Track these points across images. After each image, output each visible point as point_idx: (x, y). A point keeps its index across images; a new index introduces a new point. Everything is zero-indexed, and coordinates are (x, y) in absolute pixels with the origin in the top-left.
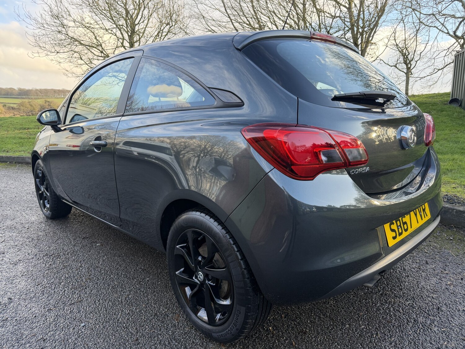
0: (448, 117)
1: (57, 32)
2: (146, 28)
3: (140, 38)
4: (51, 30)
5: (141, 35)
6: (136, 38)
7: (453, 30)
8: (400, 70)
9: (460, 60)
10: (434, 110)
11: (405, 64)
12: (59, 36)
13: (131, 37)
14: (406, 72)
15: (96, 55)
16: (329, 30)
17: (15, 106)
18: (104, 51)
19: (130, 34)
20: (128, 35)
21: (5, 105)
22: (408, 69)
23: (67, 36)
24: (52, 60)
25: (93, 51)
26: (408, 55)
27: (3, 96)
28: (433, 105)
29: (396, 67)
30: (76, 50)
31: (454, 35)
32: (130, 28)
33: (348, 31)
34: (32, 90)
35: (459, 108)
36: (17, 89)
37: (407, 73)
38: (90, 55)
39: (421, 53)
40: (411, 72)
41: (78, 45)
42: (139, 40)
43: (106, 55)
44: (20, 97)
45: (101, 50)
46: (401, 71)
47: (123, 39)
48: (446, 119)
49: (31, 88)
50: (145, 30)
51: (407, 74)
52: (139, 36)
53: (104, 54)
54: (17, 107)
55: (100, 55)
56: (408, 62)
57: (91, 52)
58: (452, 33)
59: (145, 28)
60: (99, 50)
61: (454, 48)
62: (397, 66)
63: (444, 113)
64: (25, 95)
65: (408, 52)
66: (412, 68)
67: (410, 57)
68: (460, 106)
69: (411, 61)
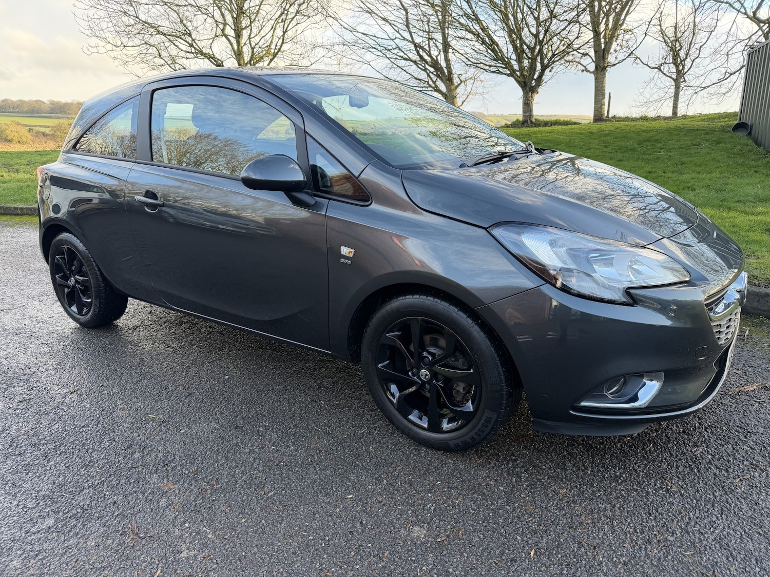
0: (724, 153)
1: (120, 13)
2: (262, 6)
3: (251, 22)
4: (113, 10)
5: (253, 17)
6: (245, 22)
7: (754, 10)
8: (665, 74)
9: (754, 62)
10: (707, 141)
11: (674, 64)
12: (125, 19)
13: (237, 21)
14: (674, 76)
15: (182, 50)
16: (552, 9)
17: (47, 130)
18: (194, 44)
19: (235, 16)
20: (233, 17)
21: (32, 130)
22: (678, 72)
23: (138, 20)
24: (115, 58)
25: (177, 43)
26: (679, 50)
27: (26, 115)
28: (707, 134)
29: (661, 70)
30: (152, 42)
32: (235, 5)
33: (584, 10)
34: (72, 104)
35: (746, 138)
36: (48, 103)
37: (676, 79)
38: (174, 51)
39: (701, 47)
40: (684, 78)
41: (154, 33)
42: (250, 25)
43: (198, 50)
44: (53, 115)
45: (190, 42)
46: (667, 76)
47: (225, 24)
48: (721, 155)
49: (69, 101)
50: (259, 9)
51: (677, 81)
52: (250, 19)
53: (195, 48)
54: (51, 133)
55: (189, 49)
56: (679, 61)
57: (174, 44)
58: (752, 15)
59: (260, 6)
60: (188, 43)
61: (757, 37)
62: (662, 68)
63: (721, 145)
64: (61, 112)
65: (680, 45)
66: (685, 71)
67: (682, 54)
68: (750, 134)
69: (684, 60)
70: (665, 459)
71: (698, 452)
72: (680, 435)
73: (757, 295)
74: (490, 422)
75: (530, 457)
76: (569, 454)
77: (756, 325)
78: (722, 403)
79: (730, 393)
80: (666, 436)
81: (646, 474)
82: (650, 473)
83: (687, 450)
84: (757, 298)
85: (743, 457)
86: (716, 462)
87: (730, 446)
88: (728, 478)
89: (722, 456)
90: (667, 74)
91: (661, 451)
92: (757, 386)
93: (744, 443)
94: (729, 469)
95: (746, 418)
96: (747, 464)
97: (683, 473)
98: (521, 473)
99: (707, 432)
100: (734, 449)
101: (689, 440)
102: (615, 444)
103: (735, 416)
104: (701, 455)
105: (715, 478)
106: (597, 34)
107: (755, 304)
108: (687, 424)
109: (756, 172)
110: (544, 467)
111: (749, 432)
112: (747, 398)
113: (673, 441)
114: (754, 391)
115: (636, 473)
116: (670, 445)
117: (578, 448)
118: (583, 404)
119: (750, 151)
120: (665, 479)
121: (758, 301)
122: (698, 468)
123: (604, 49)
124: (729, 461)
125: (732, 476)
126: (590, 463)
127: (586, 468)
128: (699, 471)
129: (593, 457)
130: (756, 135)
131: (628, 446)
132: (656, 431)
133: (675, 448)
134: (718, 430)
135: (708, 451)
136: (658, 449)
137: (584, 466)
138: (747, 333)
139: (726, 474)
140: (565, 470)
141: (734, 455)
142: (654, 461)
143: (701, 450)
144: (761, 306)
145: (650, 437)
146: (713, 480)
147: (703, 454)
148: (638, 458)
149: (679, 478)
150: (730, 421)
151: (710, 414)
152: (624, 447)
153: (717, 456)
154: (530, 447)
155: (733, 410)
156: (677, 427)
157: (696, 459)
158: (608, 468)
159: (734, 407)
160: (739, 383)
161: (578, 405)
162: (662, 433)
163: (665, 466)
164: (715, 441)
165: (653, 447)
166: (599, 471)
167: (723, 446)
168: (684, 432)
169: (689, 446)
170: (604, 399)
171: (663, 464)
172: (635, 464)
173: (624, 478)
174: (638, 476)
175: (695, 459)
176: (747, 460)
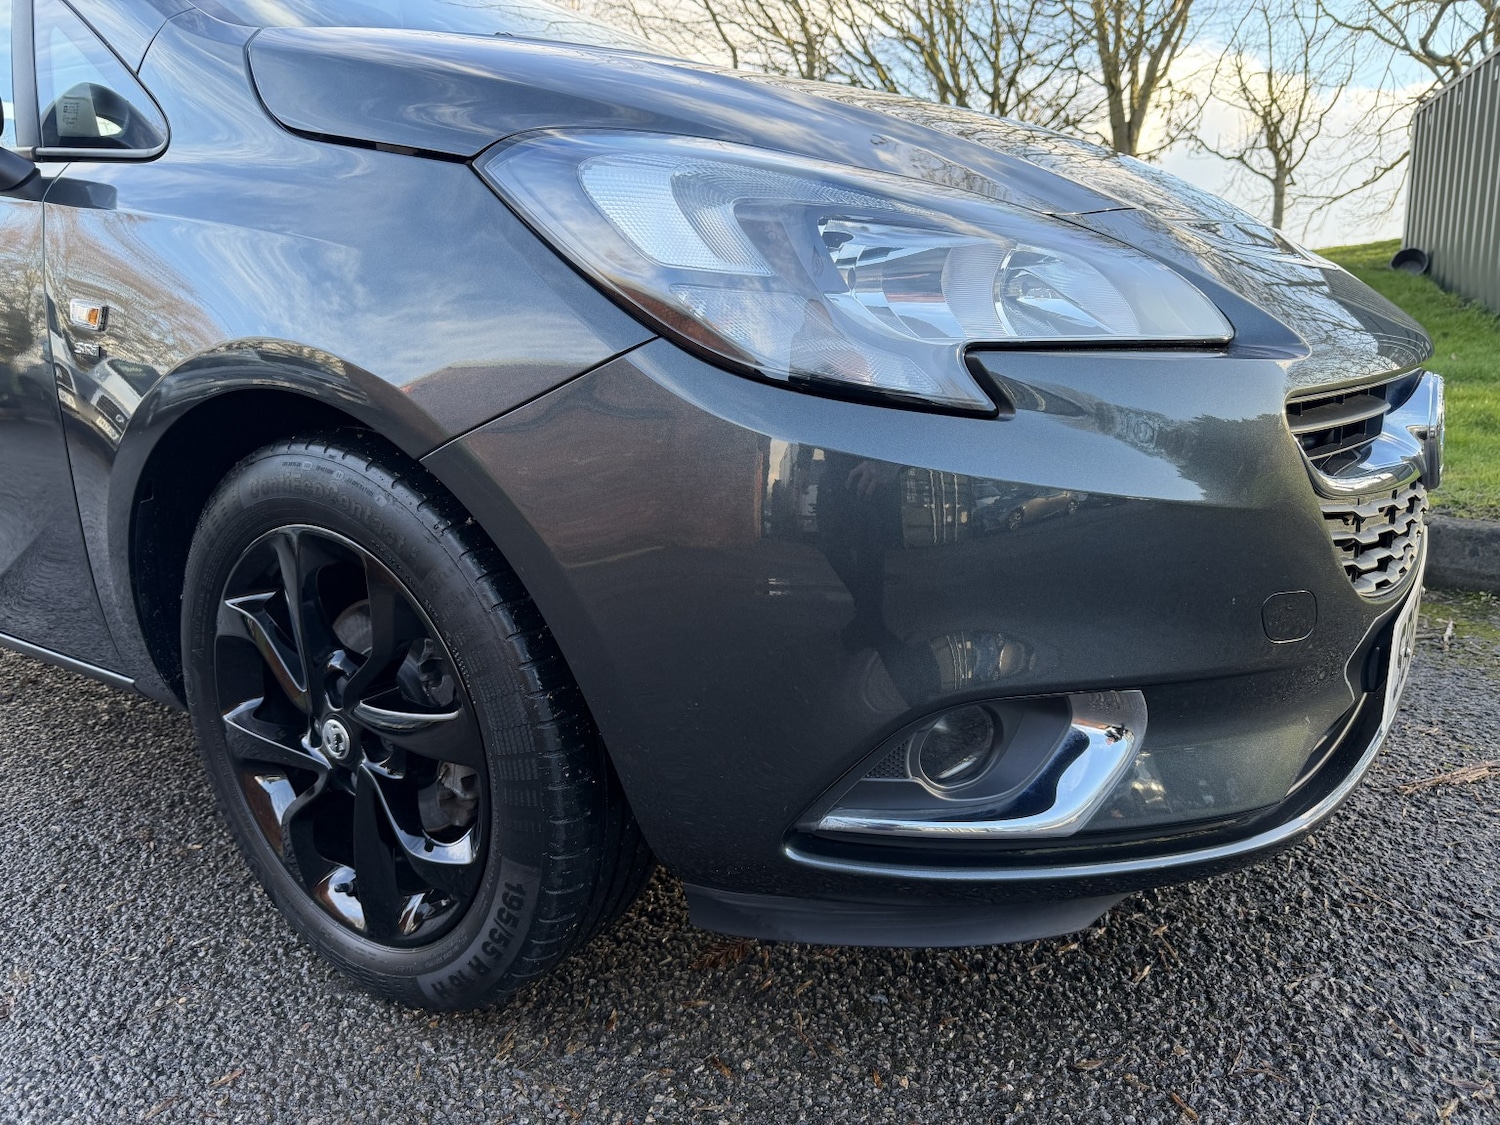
8: (1254, 171)
9: (1429, 127)
11: (1271, 150)
14: (1273, 176)
22: (1280, 165)
26: (1278, 123)
29: (1244, 162)
31: (1421, 51)
35: (1421, 278)
37: (1276, 179)
39: (1322, 114)
40: (1291, 178)
46: (1257, 173)
51: (1278, 184)
56: (1279, 143)
58: (1416, 47)
62: (1245, 158)
65: (1280, 111)
66: (1293, 162)
67: (1285, 130)
68: (1428, 271)
69: (1290, 141)
70: (1189, 1023)
71: (1308, 993)
72: (1247, 930)
73: (1469, 538)
74: (521, 902)
75: (714, 1025)
76: (857, 1009)
77: (1472, 614)
78: (1385, 822)
79: (1410, 790)
80: (1201, 935)
81: (1112, 1087)
82: (1126, 1084)
83: (1268, 986)
84: (1469, 546)
85: (1466, 1010)
86: (1370, 1033)
87: (1417, 970)
88: (1413, 1098)
89: (1389, 1007)
90: (1257, 169)
91: (1179, 992)
92: (1490, 769)
93: (1466, 954)
94: (1416, 1060)
95: (1465, 867)
96: (1482, 1039)
97: (1247, 1082)
98: (657, 1090)
99: (1340, 917)
100: (1430, 977)
101: (1277, 948)
102: (1023, 969)
103: (1428, 863)
104: (1315, 1008)
105: (1365, 1101)
106: (1114, 91)
107: (1467, 562)
108: (1274, 891)
109: (1445, 335)
110: (747, 1065)
111: (1477, 916)
112: (1462, 803)
113: (1224, 953)
114: (1481, 781)
115: (1077, 1081)
116: (1211, 969)
117: (893, 983)
118: (833, 821)
119: (1429, 301)
120: (1180, 1110)
121: (1474, 553)
122: (1302, 1057)
123: (1130, 123)
124: (1415, 1028)
125: (1427, 1089)
126: (919, 1042)
127: (899, 1066)
128: (1306, 1072)
129: (935, 1020)
130: (1441, 273)
131: (1066, 976)
132: (1170, 917)
133: (1228, 978)
134: (1376, 911)
135: (1340, 989)
136: (1169, 985)
137: (894, 1055)
138: (1449, 632)
139: (1405, 1084)
140: (821, 1073)
141: (1432, 1003)
142: (1148, 1031)
143: (1316, 984)
144: (1480, 567)
145: (1145, 938)
146: (1357, 1107)
147: (1324, 999)
148: (1094, 1023)
149: (1232, 1103)
150: (1413, 877)
151: (1349, 855)
152: (1053, 981)
153: (1372, 1009)
154: (731, 984)
155: (1420, 842)
156: (1241, 901)
157: (1298, 1020)
158: (977, 1063)
159: (1422, 833)
160: (1435, 760)
161: (813, 825)
162: (1188, 925)
163: (1185, 1054)
164: (1367, 951)
165: (1153, 976)
166: (942, 1073)
167: (1392, 967)
168: (1262, 919)
169: (1277, 969)
170: (913, 800)
171: (1178, 1042)
172: (1081, 1043)
173: (1026, 1106)
174: (1081, 1097)
175: (1294, 1021)
176: (1481, 1023)
